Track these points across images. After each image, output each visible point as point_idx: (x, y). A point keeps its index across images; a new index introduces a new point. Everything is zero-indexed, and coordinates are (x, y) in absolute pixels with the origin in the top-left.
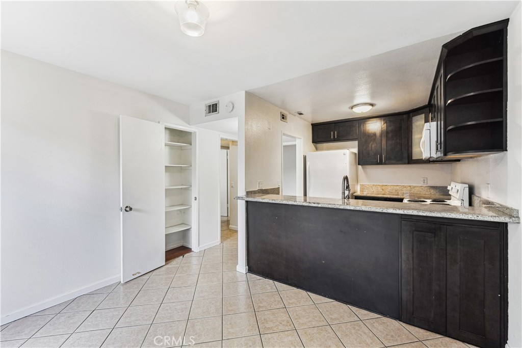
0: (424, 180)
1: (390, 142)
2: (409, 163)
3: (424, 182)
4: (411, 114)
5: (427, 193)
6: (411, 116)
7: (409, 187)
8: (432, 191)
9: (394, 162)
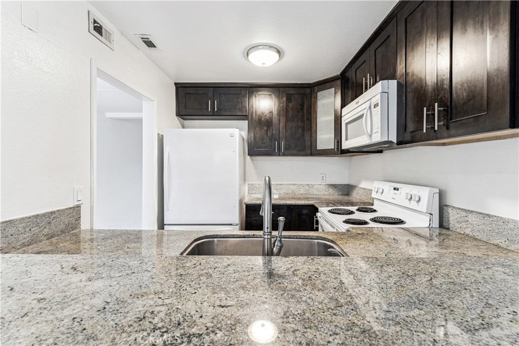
0: (323, 177)
1: (290, 124)
2: (312, 155)
3: (323, 180)
4: (316, 87)
5: (326, 193)
6: (316, 91)
7: (307, 186)
8: (331, 190)
9: (295, 152)
